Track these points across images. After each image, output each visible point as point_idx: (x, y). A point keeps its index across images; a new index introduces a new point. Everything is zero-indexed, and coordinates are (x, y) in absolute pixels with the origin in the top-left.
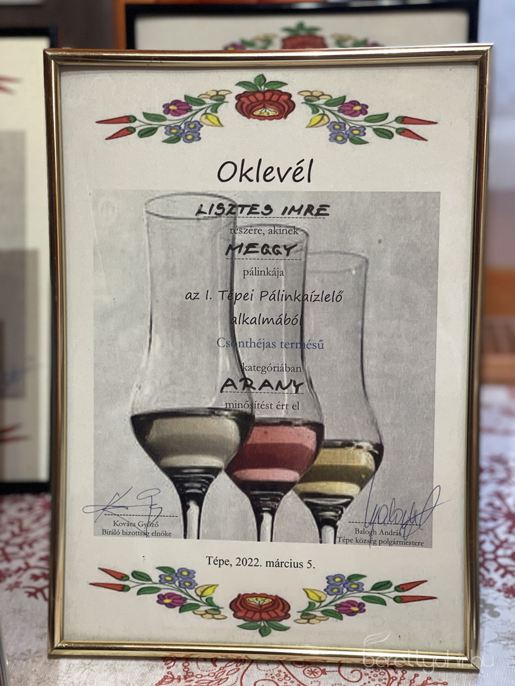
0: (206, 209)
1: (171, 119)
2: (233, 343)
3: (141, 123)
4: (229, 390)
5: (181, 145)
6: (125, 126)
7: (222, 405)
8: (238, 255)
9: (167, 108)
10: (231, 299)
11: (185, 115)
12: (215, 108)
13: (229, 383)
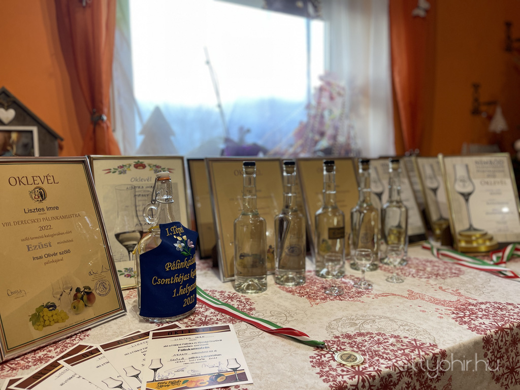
0: (129, 187)
1: (119, 169)
2: (137, 216)
3: (113, 170)
4: (137, 226)
5: (122, 175)
6: (109, 171)
7: (136, 230)
8: (137, 197)
9: (118, 167)
10: (136, 206)
11: (123, 169)
12: (129, 167)
13: (137, 225)
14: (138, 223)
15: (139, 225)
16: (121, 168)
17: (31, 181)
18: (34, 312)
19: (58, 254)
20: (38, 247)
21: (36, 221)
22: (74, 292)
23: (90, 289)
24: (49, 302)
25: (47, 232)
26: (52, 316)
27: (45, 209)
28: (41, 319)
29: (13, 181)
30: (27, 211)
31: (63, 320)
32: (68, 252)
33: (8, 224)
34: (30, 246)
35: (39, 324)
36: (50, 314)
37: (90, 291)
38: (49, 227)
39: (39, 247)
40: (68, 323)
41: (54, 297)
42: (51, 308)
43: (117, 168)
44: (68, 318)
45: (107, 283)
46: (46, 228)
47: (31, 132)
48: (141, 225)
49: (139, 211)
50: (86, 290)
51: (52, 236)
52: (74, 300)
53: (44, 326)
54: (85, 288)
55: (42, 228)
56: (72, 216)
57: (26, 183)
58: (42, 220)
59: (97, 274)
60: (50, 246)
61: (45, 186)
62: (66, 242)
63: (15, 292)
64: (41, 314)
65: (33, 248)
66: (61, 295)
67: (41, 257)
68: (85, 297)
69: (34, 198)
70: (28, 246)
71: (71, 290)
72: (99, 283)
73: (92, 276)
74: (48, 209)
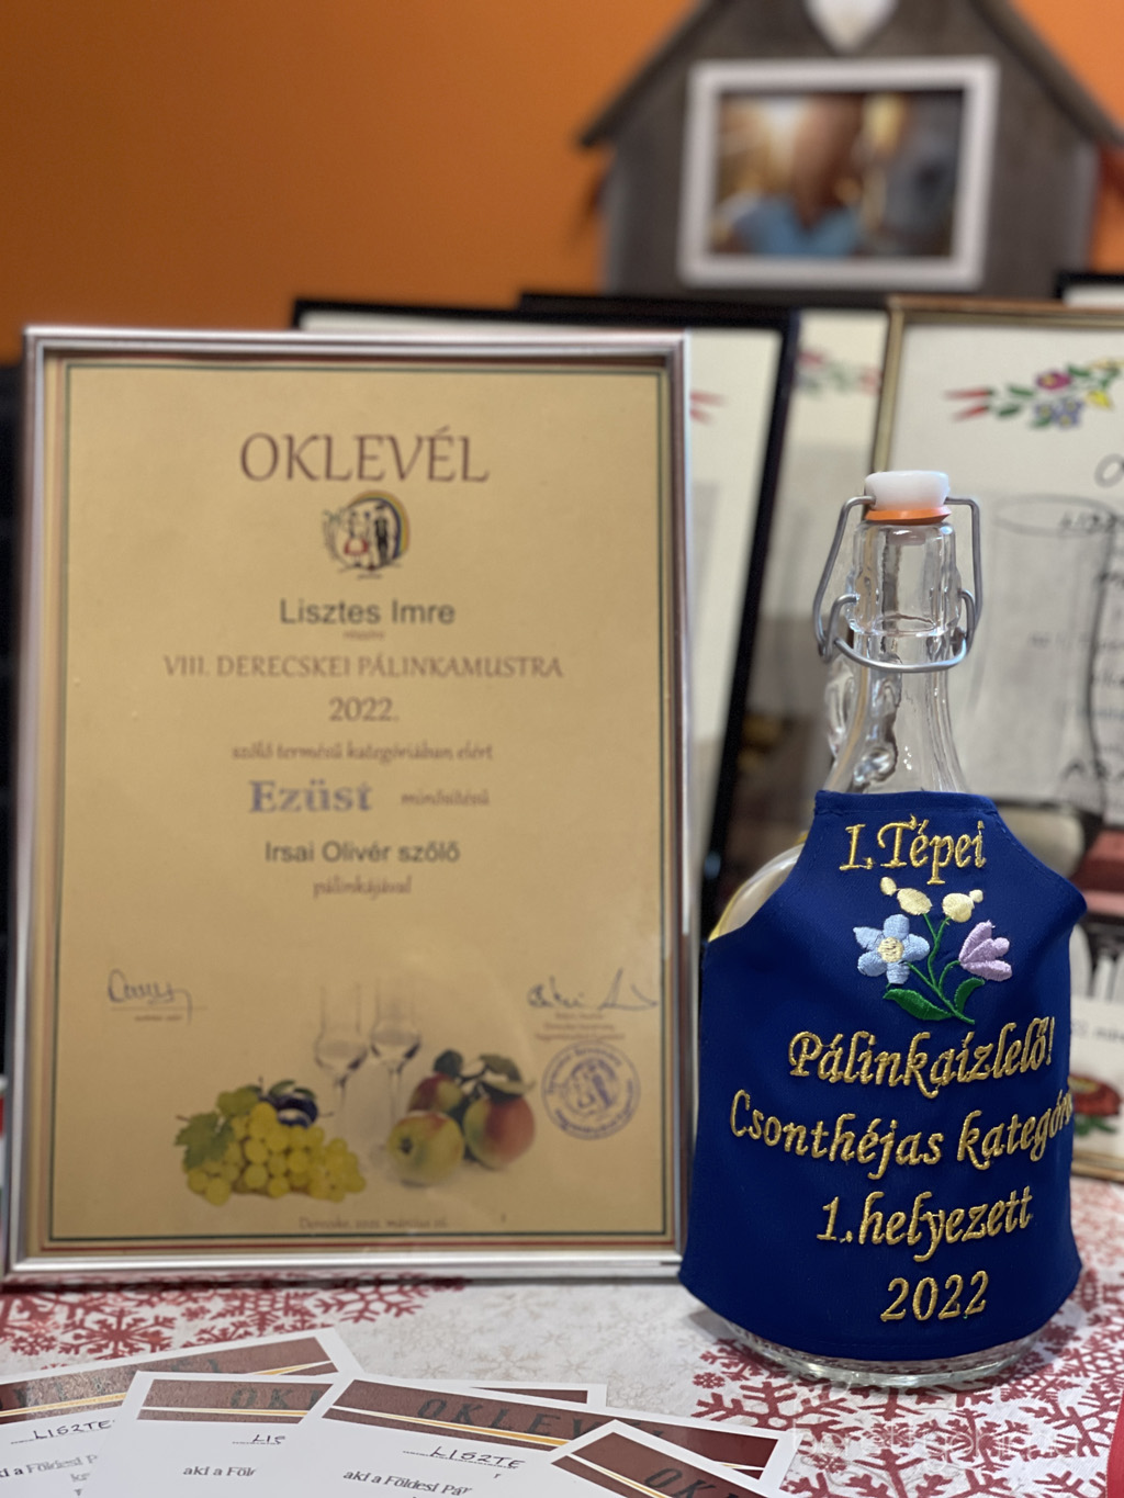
0: (1075, 519)
1: (1045, 397)
2: (1088, 711)
3: (1002, 400)
4: (1075, 777)
5: (1053, 431)
6: (980, 402)
7: (1062, 796)
8: (1112, 587)
9: (1040, 382)
10: (1094, 648)
11: (1064, 392)
12: (1105, 384)
13: (1076, 767)
14: (1087, 759)
15: (1090, 771)
16: (1052, 387)
17: (345, 460)
18: (207, 1105)
19: (393, 855)
20: (301, 800)
21: (325, 666)
22: (422, 1067)
23: (514, 1075)
24: (289, 1083)
25: (362, 733)
26: (288, 1152)
27: (386, 612)
28: (233, 1151)
29: (260, 456)
30: (292, 613)
31: (335, 1192)
32: (446, 852)
33: (191, 665)
34: (265, 789)
35: (214, 1167)
36: (279, 1138)
37: (512, 1088)
38: (377, 709)
39: (310, 800)
40: (351, 1211)
41: (319, 1062)
42: (291, 1114)
43: (1027, 382)
44: (357, 1185)
45: (623, 1073)
46: (365, 709)
47: (954, 96)
48: (1100, 771)
49: (1108, 679)
50: (490, 1078)
51: (385, 756)
52: (414, 1106)
53: (238, 1187)
54: (493, 1063)
55: (343, 709)
56: (517, 666)
57: (318, 468)
58: (354, 668)
59: (575, 1011)
60: (364, 806)
61: (413, 494)
62: (448, 800)
63: (142, 990)
64: (238, 1127)
65: (279, 799)
66: (355, 1065)
67: (305, 855)
68: (477, 1113)
69: (340, 547)
70: (257, 787)
71: (410, 1054)
72: (576, 1060)
73: (545, 1014)
74: (401, 612)
